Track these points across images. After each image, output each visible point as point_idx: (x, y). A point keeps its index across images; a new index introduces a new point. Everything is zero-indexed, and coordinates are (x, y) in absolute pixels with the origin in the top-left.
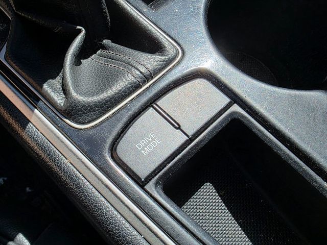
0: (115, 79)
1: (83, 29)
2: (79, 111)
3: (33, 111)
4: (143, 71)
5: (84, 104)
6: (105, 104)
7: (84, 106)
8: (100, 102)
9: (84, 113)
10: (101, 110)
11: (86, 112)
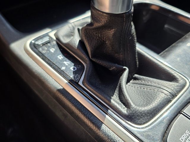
0: (155, 97)
1: (127, 68)
2: (138, 116)
3: (105, 117)
4: (170, 92)
5: (141, 111)
6: (153, 112)
7: (141, 113)
8: (150, 110)
9: (141, 118)
10: (151, 115)
11: (142, 117)
